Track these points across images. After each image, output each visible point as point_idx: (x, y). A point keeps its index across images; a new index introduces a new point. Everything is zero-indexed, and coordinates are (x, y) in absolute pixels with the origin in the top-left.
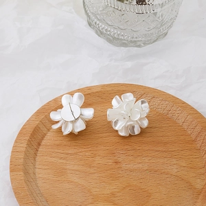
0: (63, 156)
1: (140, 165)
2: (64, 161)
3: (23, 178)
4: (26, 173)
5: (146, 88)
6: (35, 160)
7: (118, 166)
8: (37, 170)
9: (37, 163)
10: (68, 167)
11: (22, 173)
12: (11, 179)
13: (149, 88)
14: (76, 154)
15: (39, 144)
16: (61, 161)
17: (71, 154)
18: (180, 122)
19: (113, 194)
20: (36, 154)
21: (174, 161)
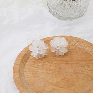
0: (36, 66)
1: (70, 70)
2: (37, 68)
3: (18, 75)
4: (20, 73)
5: (74, 37)
6: (24, 68)
7: (60, 70)
8: (25, 72)
9: (25, 69)
10: (38, 71)
11: (18, 73)
12: (13, 76)
13: (75, 37)
14: (42, 65)
15: (26, 61)
16: (36, 68)
17: (40, 66)
18: (89, 52)
19: (58, 82)
20: (24, 66)
21: (86, 68)
